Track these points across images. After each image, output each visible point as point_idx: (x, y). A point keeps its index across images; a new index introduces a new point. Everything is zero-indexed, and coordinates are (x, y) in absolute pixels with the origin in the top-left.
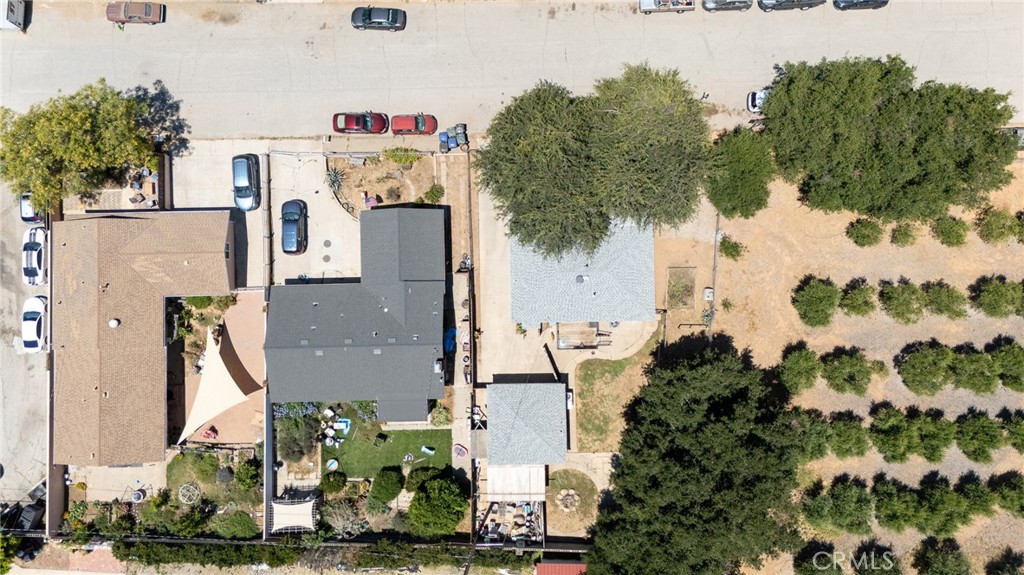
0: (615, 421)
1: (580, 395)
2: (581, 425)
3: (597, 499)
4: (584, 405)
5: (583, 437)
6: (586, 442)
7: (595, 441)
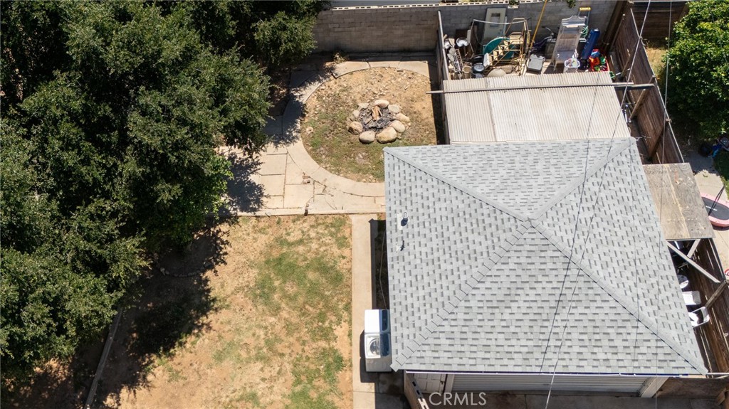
0: (238, 290)
1: (339, 363)
2: (338, 279)
3: (305, 127)
4: (326, 334)
5: (336, 250)
6: (327, 240)
7: (301, 242)
